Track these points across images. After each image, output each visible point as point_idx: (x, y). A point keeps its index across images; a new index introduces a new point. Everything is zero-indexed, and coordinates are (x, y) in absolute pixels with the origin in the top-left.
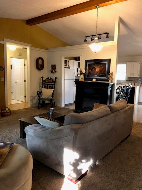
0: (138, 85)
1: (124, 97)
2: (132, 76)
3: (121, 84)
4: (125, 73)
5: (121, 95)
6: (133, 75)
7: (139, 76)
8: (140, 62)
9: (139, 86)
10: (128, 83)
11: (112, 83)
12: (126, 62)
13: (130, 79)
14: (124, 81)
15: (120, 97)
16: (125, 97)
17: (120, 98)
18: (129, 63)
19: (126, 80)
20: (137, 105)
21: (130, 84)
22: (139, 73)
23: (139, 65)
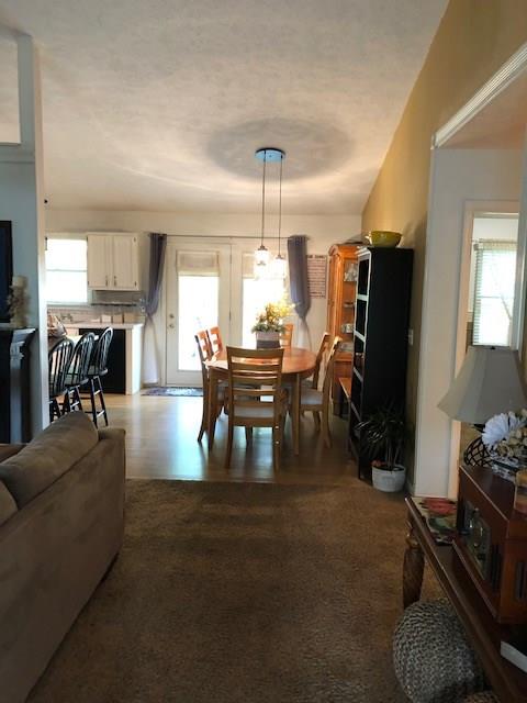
0: (136, 322)
1: (86, 381)
2: (111, 287)
3: (71, 318)
4: (85, 274)
5: (71, 370)
6: (115, 284)
7: (137, 288)
8: (136, 235)
9: (141, 325)
10: (98, 315)
11: (25, 328)
12: (85, 231)
13: (104, 299)
14: (80, 308)
15: (68, 380)
16: (90, 377)
17: (68, 386)
18: (95, 237)
19: (91, 302)
20: (138, 395)
21: (106, 318)
22: (136, 277)
23: (135, 245)
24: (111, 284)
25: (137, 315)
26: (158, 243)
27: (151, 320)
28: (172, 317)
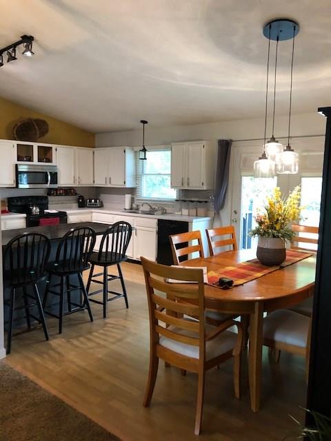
6: (188, 184)
7: (205, 188)
8: (205, 143)
12: (170, 143)
18: (177, 147)
21: (185, 212)
22: (204, 179)
23: (204, 151)
24: (186, 184)
25: (208, 210)
26: (225, 147)
27: (218, 214)
28: (236, 212)
